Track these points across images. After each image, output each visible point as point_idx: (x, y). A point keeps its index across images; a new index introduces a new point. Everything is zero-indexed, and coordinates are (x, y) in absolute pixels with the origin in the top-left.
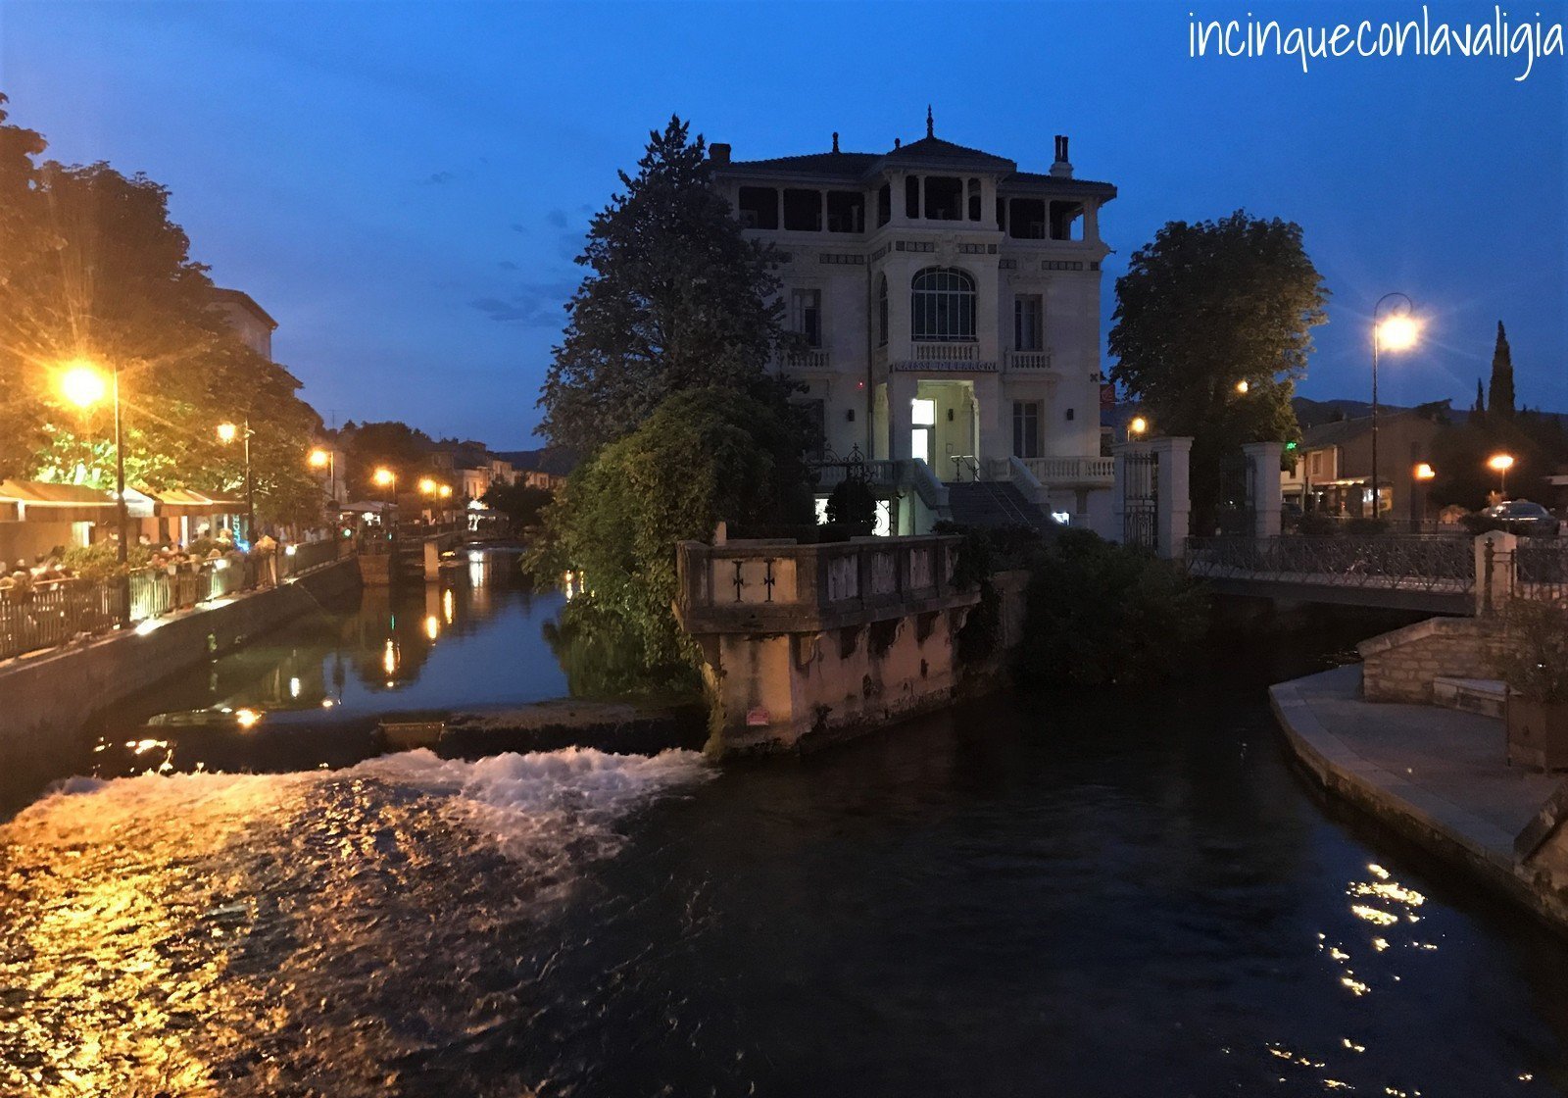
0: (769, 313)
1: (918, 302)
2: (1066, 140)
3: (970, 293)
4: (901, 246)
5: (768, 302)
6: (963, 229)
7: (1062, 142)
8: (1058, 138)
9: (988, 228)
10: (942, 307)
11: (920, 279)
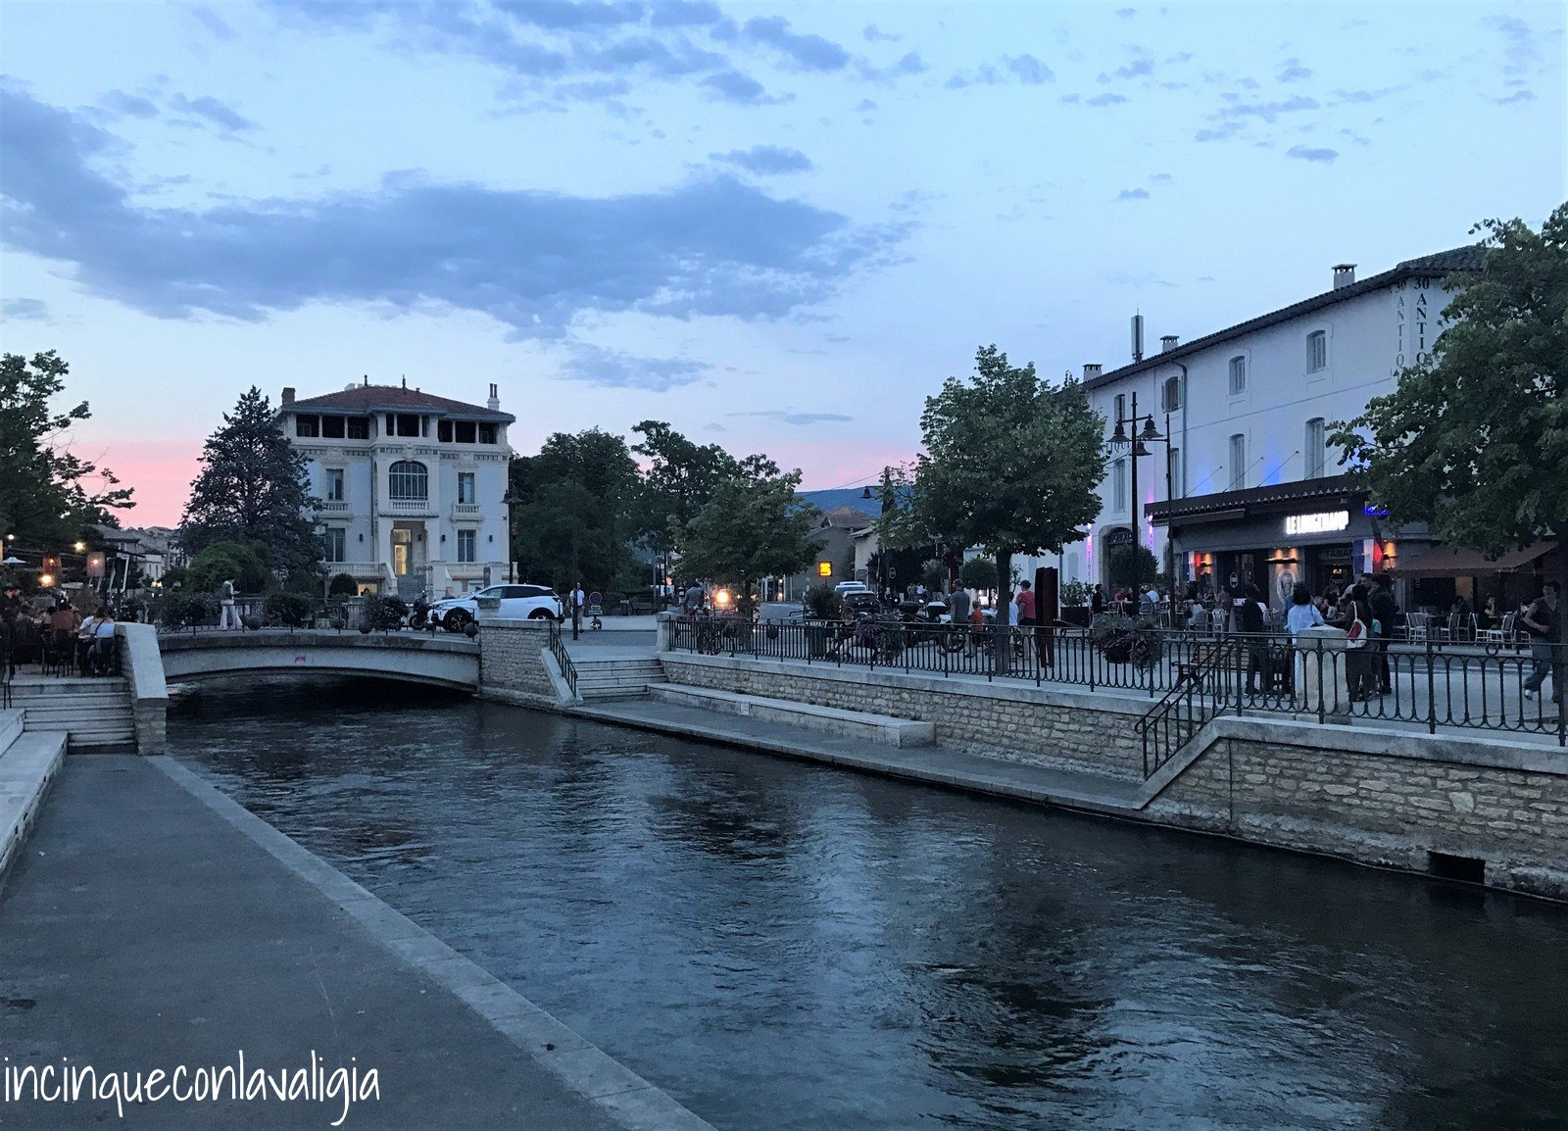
0: (301, 488)
1: (392, 479)
2: (496, 386)
3: (424, 474)
4: (382, 450)
5: (301, 483)
6: (419, 440)
7: (493, 387)
8: (491, 385)
9: (432, 439)
10: (408, 482)
11: (393, 467)
